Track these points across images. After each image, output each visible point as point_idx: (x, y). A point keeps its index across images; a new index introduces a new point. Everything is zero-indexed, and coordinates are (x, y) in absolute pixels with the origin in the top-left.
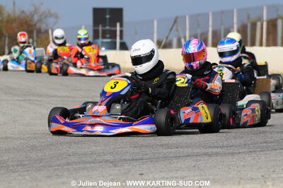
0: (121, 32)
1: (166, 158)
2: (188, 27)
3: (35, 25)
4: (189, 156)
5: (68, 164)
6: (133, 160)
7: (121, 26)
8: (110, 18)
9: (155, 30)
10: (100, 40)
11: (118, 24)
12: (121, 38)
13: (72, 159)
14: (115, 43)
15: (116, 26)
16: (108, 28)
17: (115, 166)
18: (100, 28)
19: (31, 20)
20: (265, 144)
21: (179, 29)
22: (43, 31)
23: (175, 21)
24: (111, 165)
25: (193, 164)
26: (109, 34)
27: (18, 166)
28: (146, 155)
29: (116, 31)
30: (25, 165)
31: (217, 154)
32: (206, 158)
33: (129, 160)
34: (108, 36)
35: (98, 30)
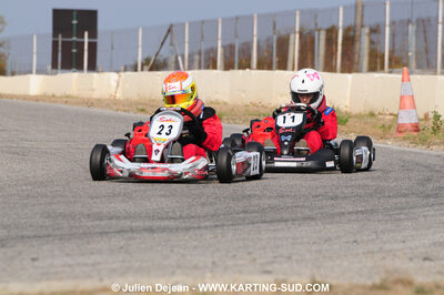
4: (123, 231)
6: (35, 237)
9: (140, 43)
15: (83, 37)
16: (74, 38)
18: (60, 39)
20: (242, 215)
21: (175, 42)
23: (169, 31)
26: (77, 48)
28: (58, 229)
29: (83, 43)
31: (163, 230)
32: (146, 234)
33: (29, 237)
35: (57, 42)
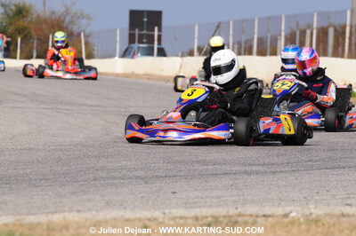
0: (159, 37)
1: (201, 175)
2: (231, 33)
3: (67, 27)
4: (227, 174)
5: (96, 179)
6: (166, 177)
7: (160, 30)
8: (147, 22)
9: (196, 35)
10: (136, 45)
11: (156, 29)
12: (159, 43)
13: (100, 174)
14: (153, 48)
15: (154, 31)
16: (145, 32)
17: (146, 183)
18: (137, 32)
19: (63, 22)
20: (309, 163)
22: (75, 33)
23: (218, 27)
24: (142, 182)
25: (231, 183)
26: (147, 39)
27: (41, 180)
28: (180, 171)
29: (153, 36)
30: (49, 179)
31: (257, 173)
32: (245, 177)
33: (162, 177)
34: (145, 40)
35: (134, 35)
